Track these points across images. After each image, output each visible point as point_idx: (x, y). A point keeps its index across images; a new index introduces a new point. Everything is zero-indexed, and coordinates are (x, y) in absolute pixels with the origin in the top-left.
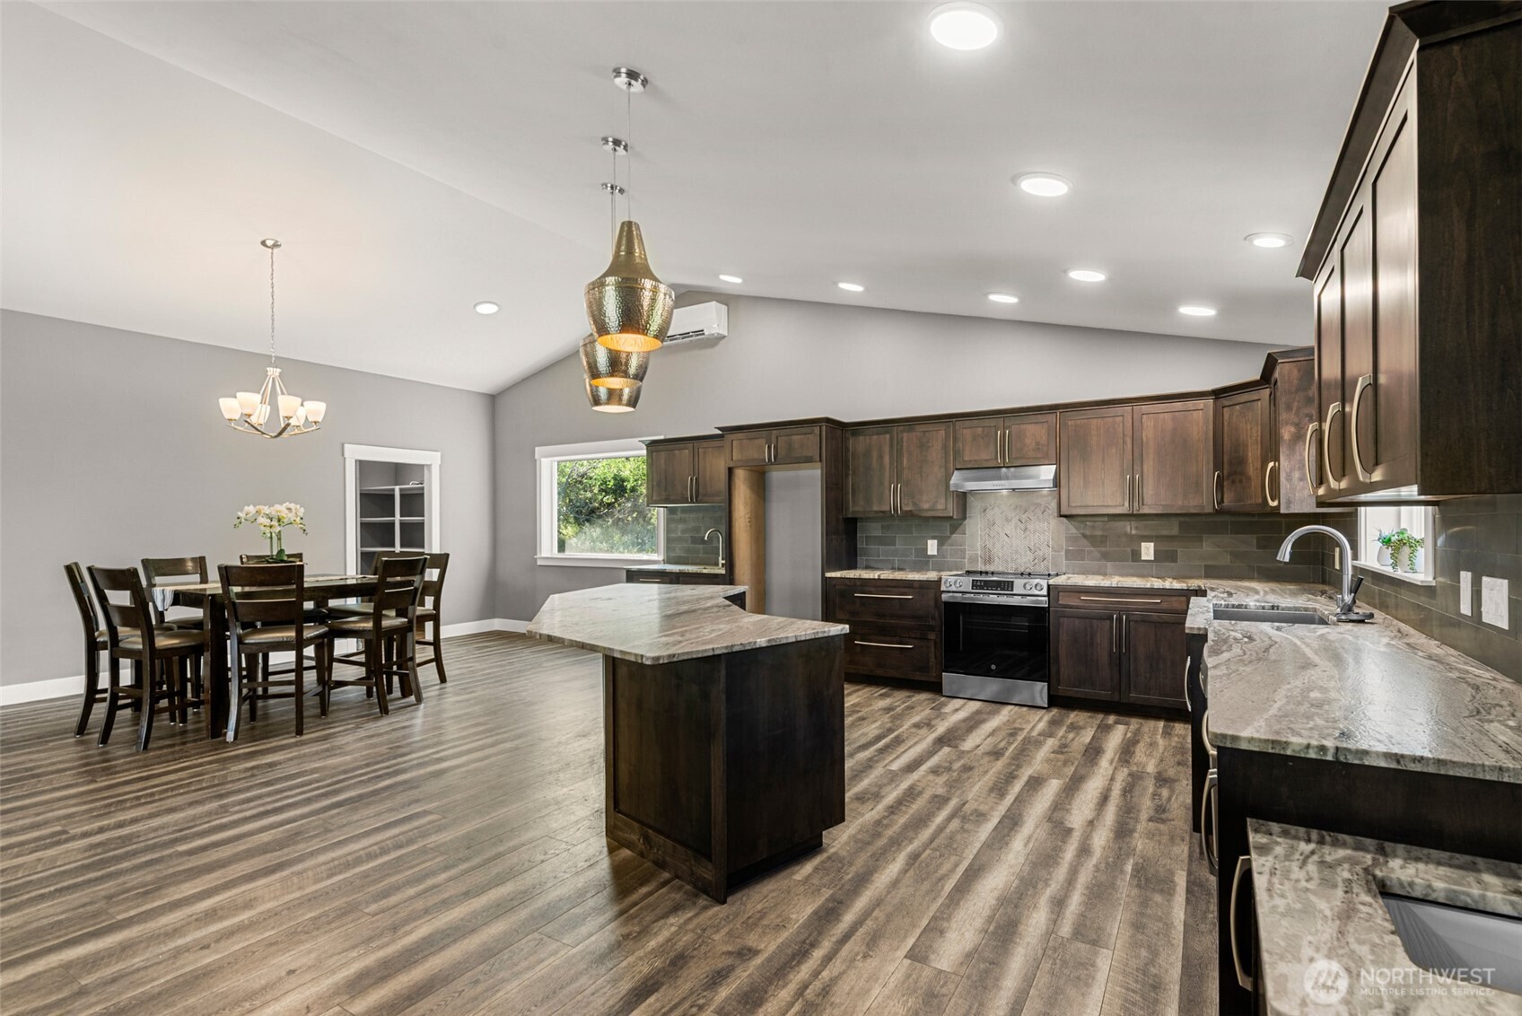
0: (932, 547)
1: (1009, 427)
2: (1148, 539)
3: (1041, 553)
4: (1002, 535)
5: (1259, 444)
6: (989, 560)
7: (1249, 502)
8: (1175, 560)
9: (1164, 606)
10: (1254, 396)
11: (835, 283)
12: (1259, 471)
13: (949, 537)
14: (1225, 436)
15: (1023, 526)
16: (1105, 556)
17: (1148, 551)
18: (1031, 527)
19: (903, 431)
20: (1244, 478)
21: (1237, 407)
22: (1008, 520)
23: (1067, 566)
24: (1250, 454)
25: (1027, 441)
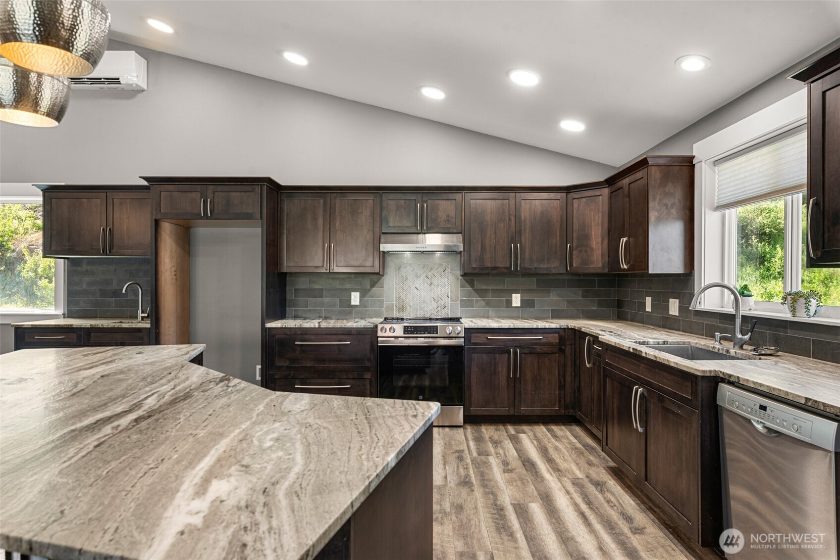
0: (355, 298)
1: (426, 202)
2: (516, 292)
3: (443, 303)
4: (413, 288)
5: (600, 226)
6: (402, 309)
7: (592, 266)
8: (534, 307)
9: (545, 341)
10: (597, 192)
11: (279, 53)
12: (600, 245)
13: (370, 290)
14: (575, 219)
15: (429, 281)
16: (488, 304)
17: (517, 300)
18: (435, 282)
19: (335, 198)
20: (588, 249)
21: (584, 199)
22: (417, 277)
23: (462, 312)
24: (593, 232)
25: (440, 214)
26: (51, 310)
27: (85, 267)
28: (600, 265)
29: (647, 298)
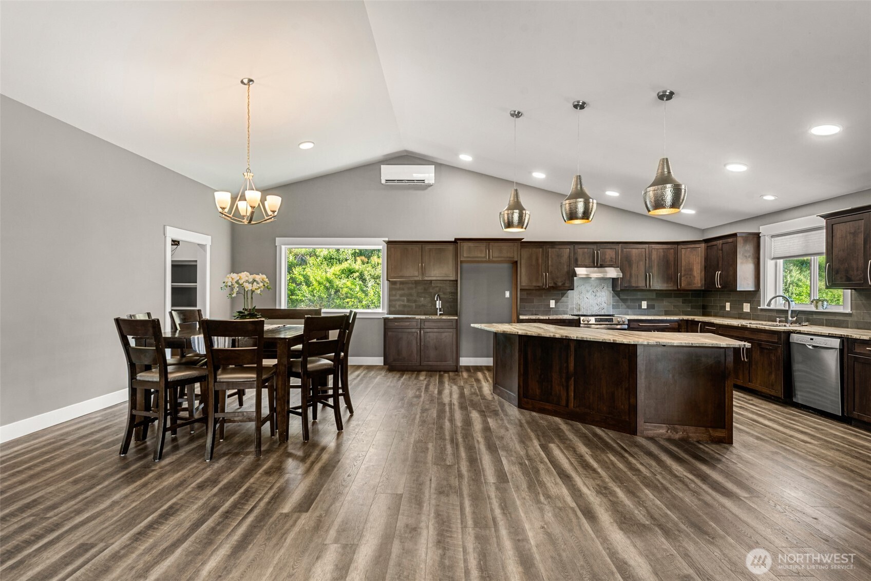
0: (552, 304)
1: (599, 250)
2: (644, 300)
3: (602, 306)
4: (585, 298)
5: (699, 264)
6: (579, 310)
7: (694, 286)
8: (654, 308)
9: (670, 326)
10: (697, 246)
11: (530, 173)
12: (699, 274)
13: (560, 299)
14: (683, 261)
15: (594, 294)
16: (628, 307)
17: (644, 305)
18: (598, 294)
19: (549, 248)
20: (692, 277)
21: (689, 249)
22: (588, 291)
23: (613, 311)
24: (695, 267)
25: (607, 257)
26: (380, 310)
27: (398, 286)
28: (700, 285)
29: (727, 303)
